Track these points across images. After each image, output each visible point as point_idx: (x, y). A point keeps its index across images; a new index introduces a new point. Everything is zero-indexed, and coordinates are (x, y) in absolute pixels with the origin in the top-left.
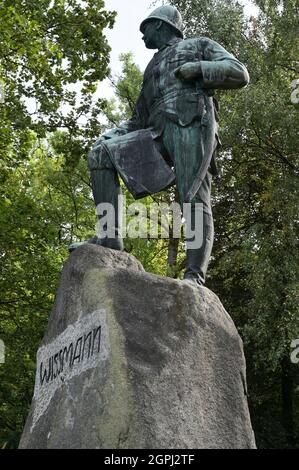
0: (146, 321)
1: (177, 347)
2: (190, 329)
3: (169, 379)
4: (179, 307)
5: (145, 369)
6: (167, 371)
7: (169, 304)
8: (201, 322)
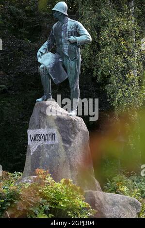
0: (66, 132)
1: (74, 138)
2: (77, 133)
3: (73, 147)
4: (73, 127)
5: (67, 145)
6: (72, 145)
7: (71, 126)
8: (79, 130)
